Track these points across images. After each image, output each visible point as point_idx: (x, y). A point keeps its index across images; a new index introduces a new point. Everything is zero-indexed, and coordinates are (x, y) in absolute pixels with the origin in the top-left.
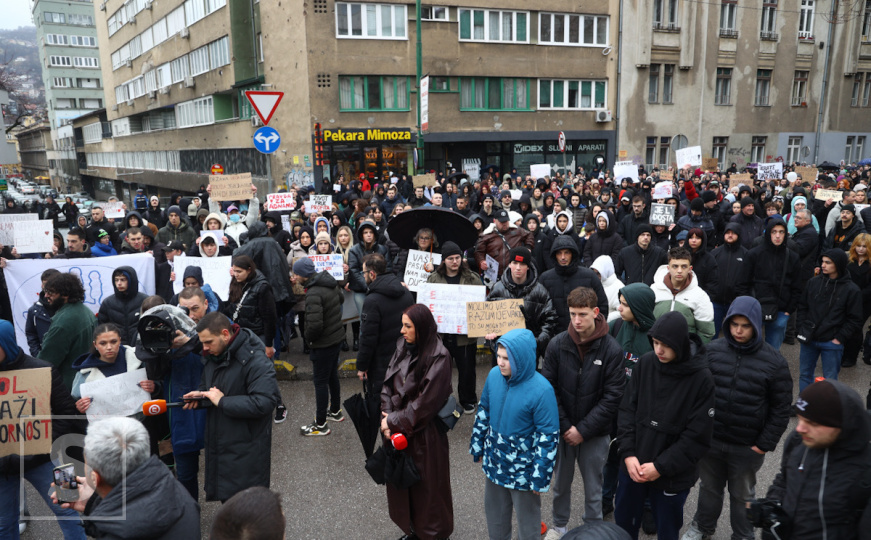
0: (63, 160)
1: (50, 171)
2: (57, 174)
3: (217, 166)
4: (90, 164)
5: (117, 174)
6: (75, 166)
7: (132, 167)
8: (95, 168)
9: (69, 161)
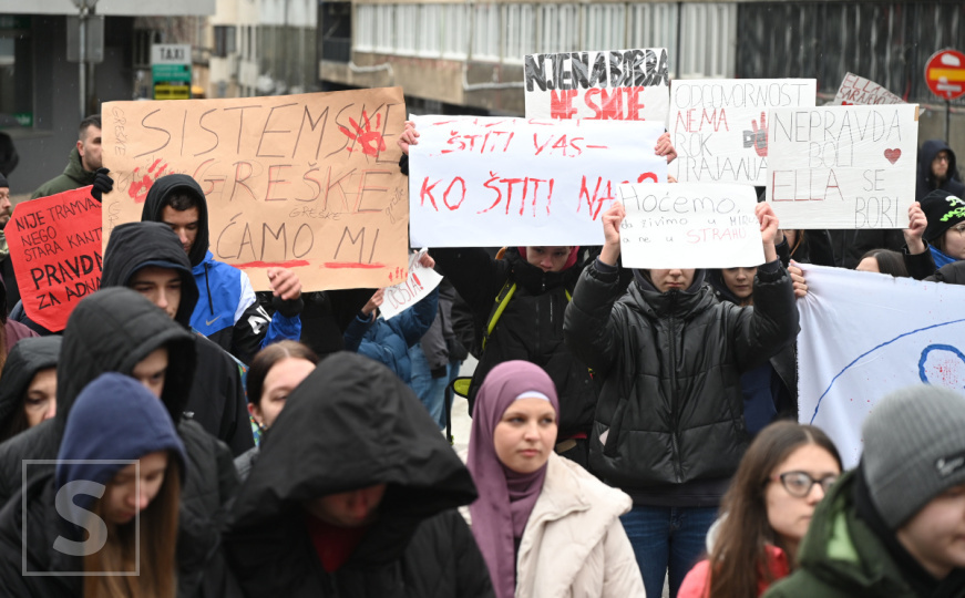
0: (264, 29)
1: (215, 63)
2: (235, 76)
3: (949, 59)
4: (361, 44)
5: (463, 83)
6: (303, 49)
7: (492, 58)
8: (380, 58)
9: (287, 32)
